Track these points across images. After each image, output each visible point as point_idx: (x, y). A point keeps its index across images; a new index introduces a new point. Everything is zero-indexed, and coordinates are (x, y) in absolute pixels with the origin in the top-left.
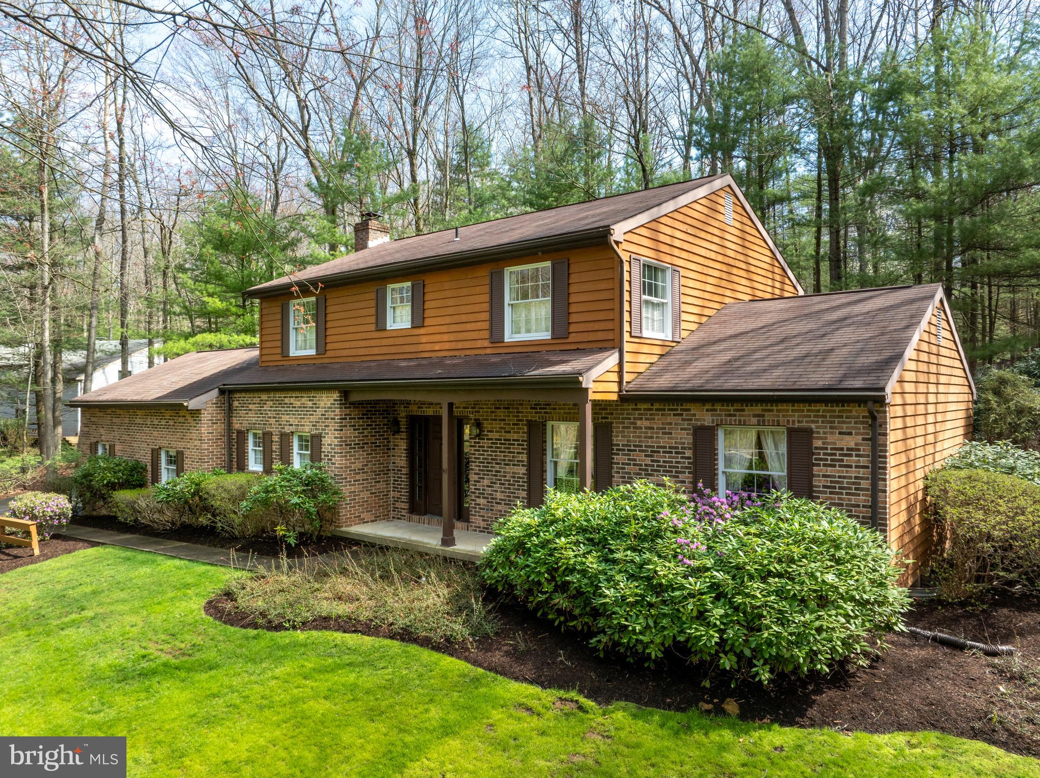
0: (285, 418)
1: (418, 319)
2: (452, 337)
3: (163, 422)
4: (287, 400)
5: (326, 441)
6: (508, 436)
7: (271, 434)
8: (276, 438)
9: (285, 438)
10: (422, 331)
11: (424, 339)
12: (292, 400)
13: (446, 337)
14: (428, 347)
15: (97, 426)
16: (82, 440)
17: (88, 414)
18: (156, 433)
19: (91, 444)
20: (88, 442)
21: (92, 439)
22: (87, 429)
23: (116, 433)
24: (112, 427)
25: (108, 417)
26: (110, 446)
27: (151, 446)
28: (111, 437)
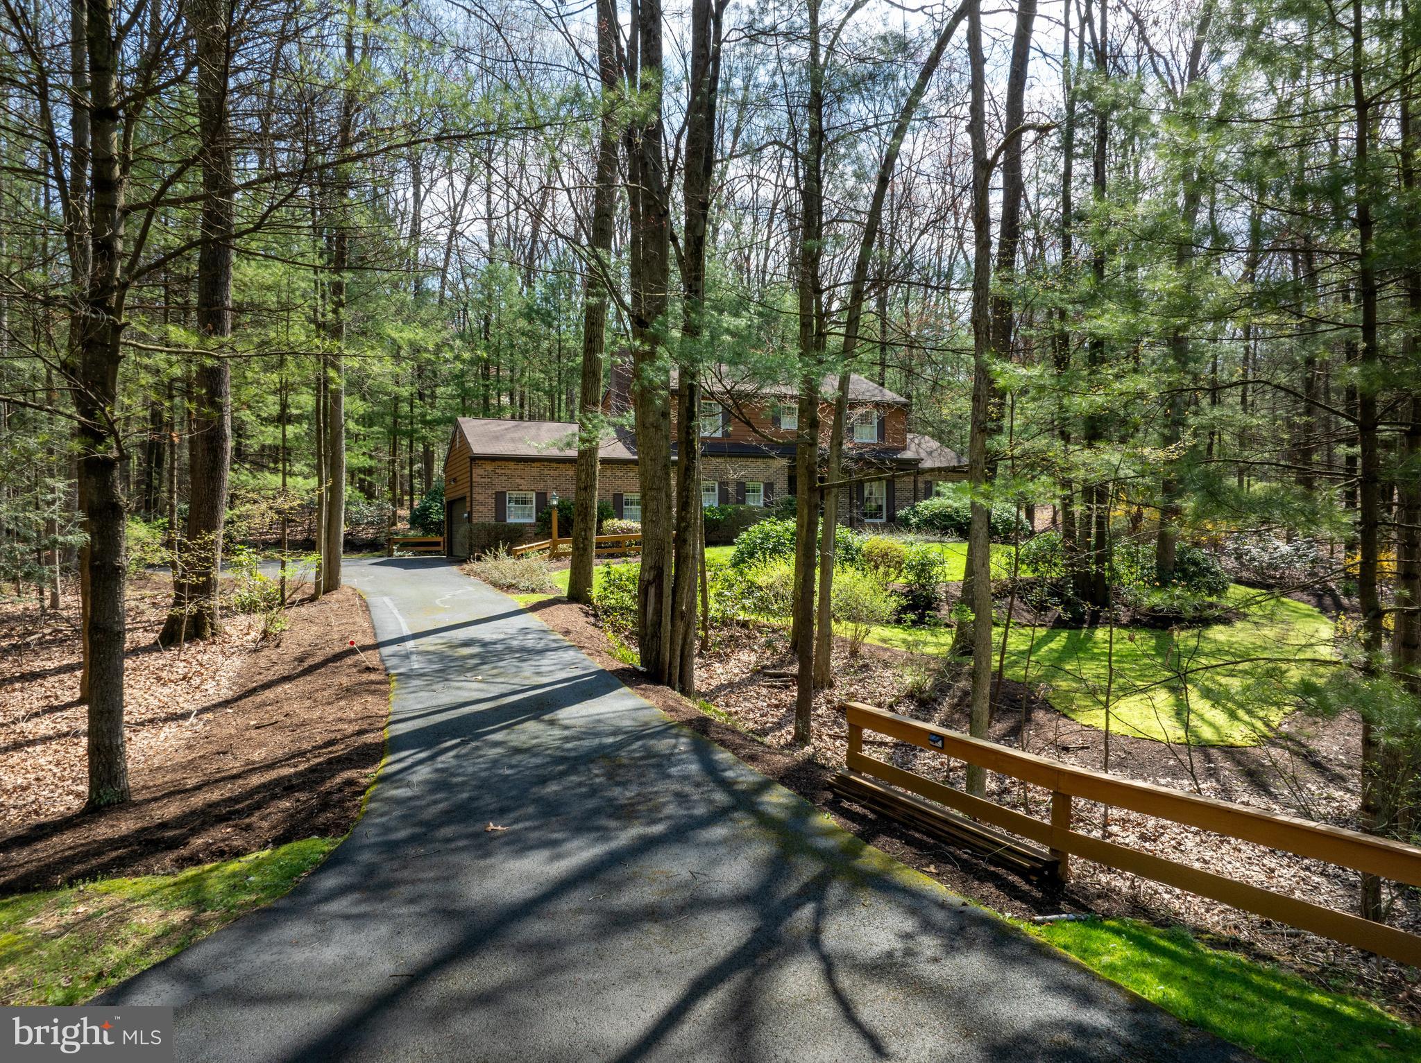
0: (740, 473)
4: (742, 463)
5: (777, 486)
7: (727, 483)
8: (732, 486)
15: (509, 477)
16: (476, 490)
17: (489, 467)
18: (619, 482)
19: (497, 493)
20: (489, 492)
21: (499, 489)
22: (487, 480)
23: (549, 483)
24: (542, 478)
25: (534, 470)
26: (538, 494)
27: (612, 492)
28: (541, 486)
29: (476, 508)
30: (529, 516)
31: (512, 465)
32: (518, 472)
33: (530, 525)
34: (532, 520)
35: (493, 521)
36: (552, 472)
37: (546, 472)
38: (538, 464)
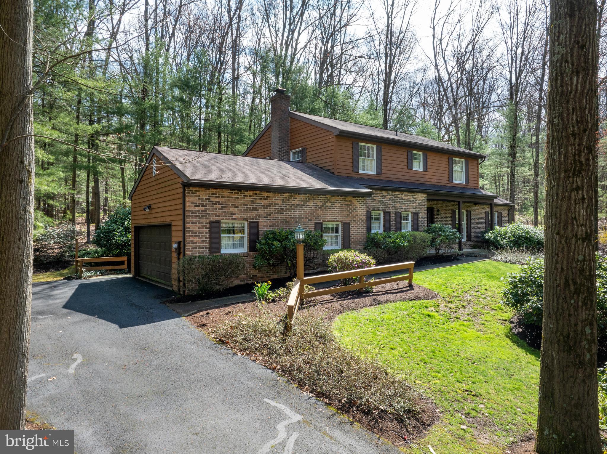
0: (398, 205)
1: (425, 168)
2: (437, 178)
3: (329, 204)
4: (399, 196)
5: (420, 215)
6: (447, 215)
7: (389, 213)
8: (392, 215)
9: (399, 217)
10: (426, 173)
11: (427, 177)
12: (402, 196)
13: (435, 177)
14: (429, 180)
15: (224, 206)
16: (189, 219)
17: (203, 194)
18: (319, 212)
19: (211, 223)
20: (204, 221)
21: (213, 218)
22: (201, 209)
23: (261, 212)
24: (254, 207)
25: (247, 199)
26: (250, 223)
27: (313, 221)
28: (253, 215)
29: (189, 239)
30: (241, 245)
31: (226, 193)
32: (232, 201)
33: (244, 255)
34: (244, 250)
35: (207, 253)
36: (263, 201)
37: (258, 201)
38: (250, 193)
